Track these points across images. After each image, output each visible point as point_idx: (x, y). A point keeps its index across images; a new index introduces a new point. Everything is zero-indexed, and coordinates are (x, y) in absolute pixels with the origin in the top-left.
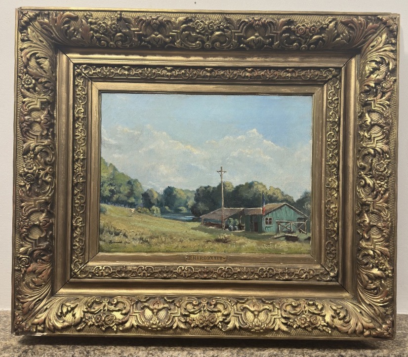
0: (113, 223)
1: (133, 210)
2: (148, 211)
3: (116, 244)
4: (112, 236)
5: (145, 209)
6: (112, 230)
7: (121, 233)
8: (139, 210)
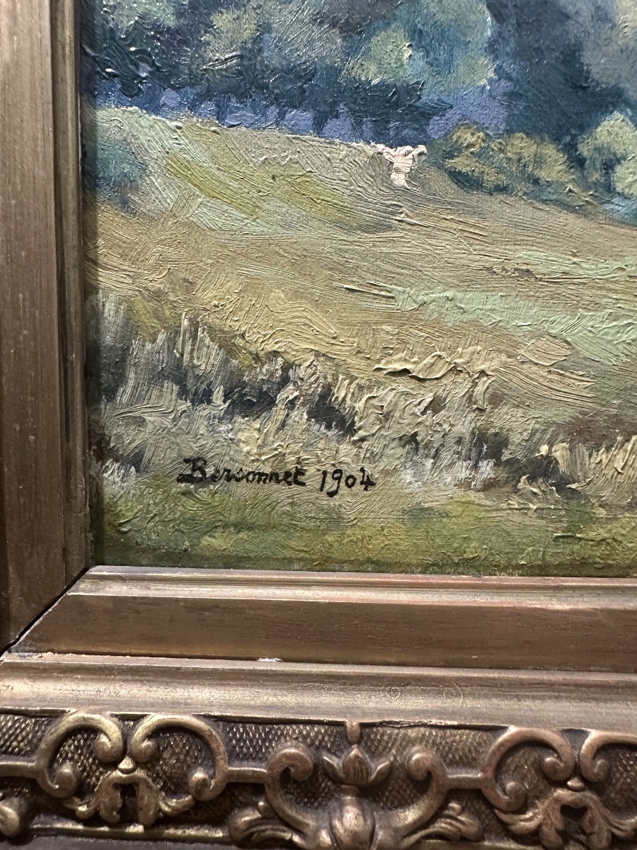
0: (207, 296)
1: (403, 159)
2: (554, 167)
3: (243, 490)
4: (204, 411)
5: (523, 146)
6: (207, 359)
7: (290, 392)
8: (461, 163)
